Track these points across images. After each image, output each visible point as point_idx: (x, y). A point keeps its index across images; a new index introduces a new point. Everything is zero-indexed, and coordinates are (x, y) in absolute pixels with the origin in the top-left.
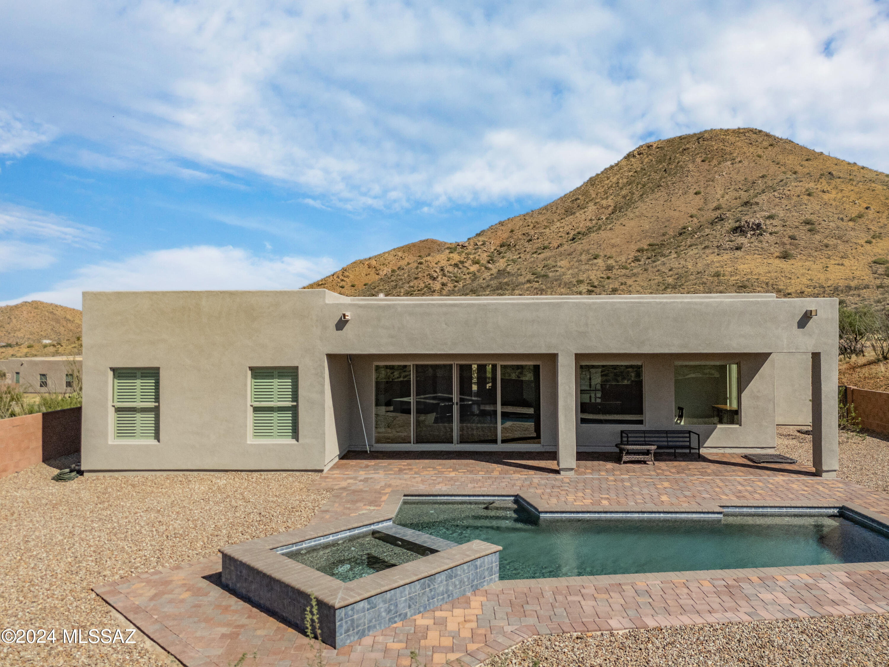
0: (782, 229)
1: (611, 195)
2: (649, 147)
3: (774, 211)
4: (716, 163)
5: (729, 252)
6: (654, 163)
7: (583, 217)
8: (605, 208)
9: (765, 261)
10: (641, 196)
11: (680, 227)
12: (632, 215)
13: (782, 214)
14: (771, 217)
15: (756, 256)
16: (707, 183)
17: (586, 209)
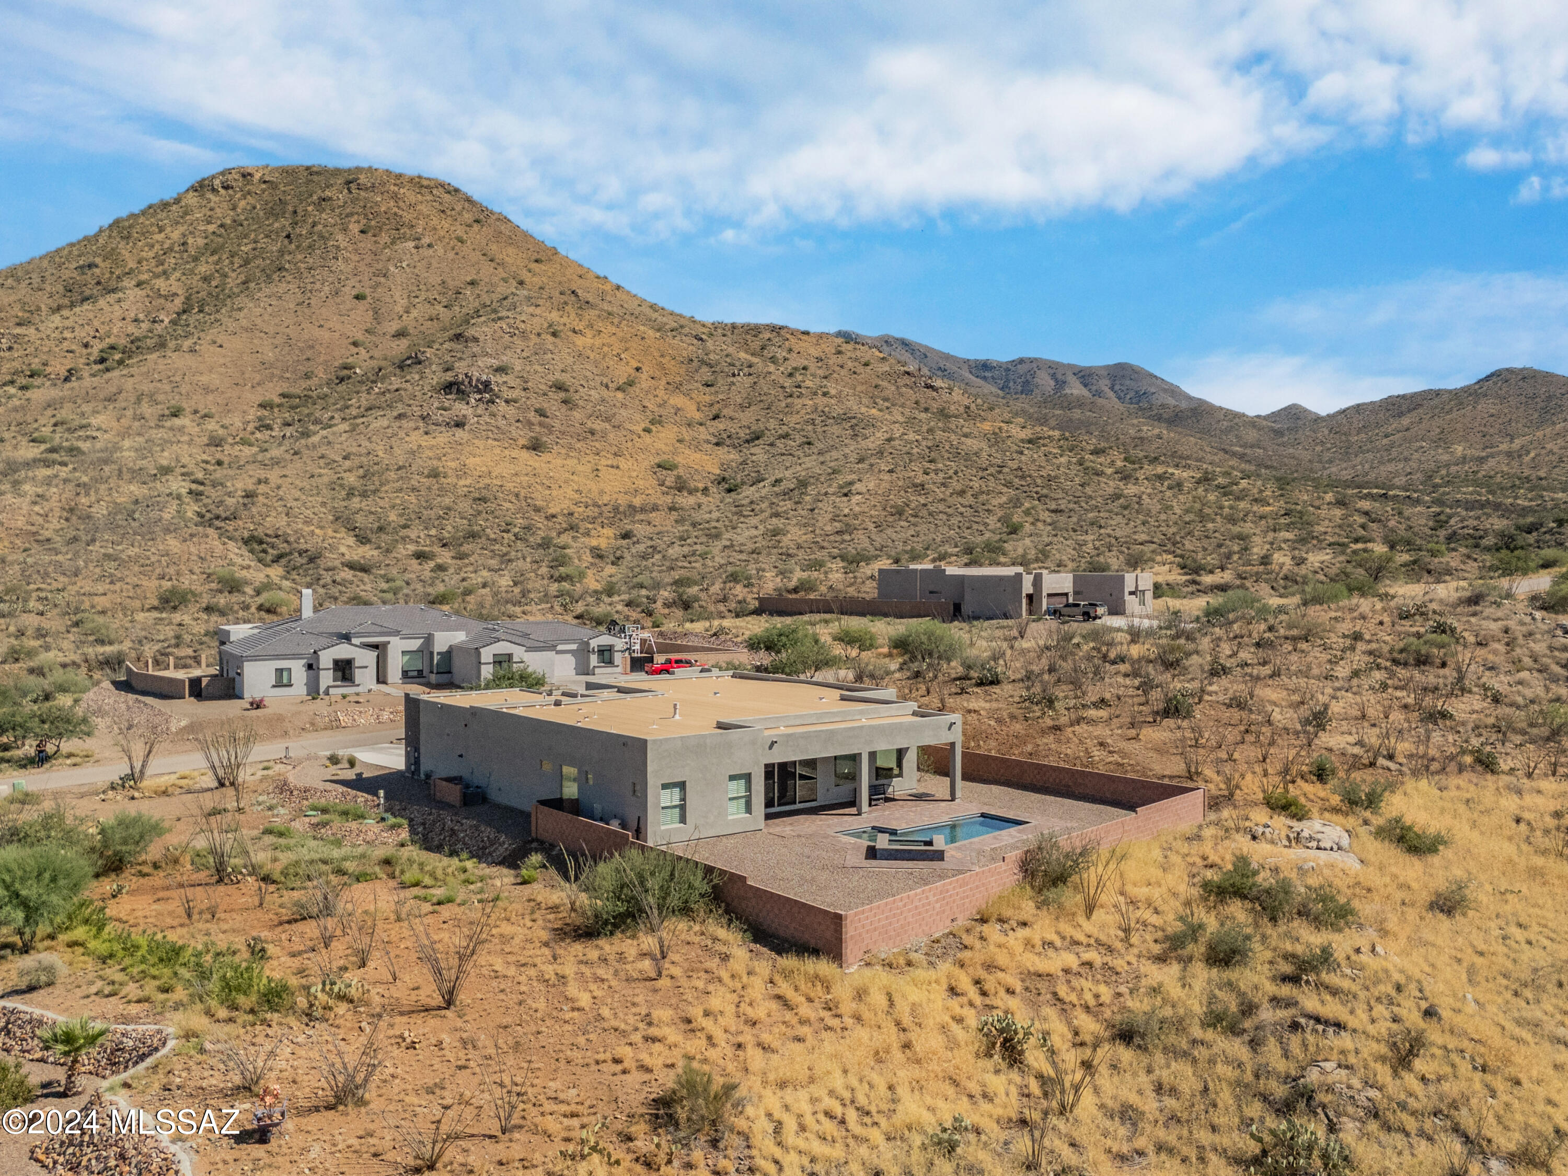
0: (523, 394)
1: (175, 269)
2: (246, 175)
3: (505, 358)
4: (389, 241)
5: (443, 429)
6: (261, 213)
7: (118, 313)
8: (166, 297)
9: (507, 452)
10: (244, 283)
11: (337, 364)
12: (231, 325)
13: (518, 365)
14: (501, 370)
15: (490, 441)
16: (375, 279)
17: (121, 295)
